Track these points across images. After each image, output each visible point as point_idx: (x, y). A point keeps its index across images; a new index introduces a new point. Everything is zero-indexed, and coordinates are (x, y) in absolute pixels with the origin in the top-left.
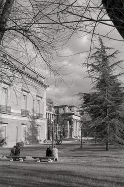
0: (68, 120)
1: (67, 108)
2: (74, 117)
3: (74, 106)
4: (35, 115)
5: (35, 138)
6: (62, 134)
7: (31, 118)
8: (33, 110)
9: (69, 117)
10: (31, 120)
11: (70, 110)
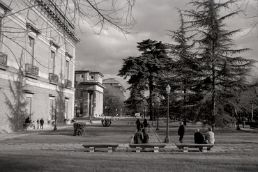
0: (89, 91)
1: (88, 74)
2: (98, 88)
3: (98, 73)
4: (63, 82)
5: (63, 117)
6: (79, 111)
7: (60, 87)
8: (61, 75)
9: (91, 87)
10: (59, 90)
11: (92, 78)
